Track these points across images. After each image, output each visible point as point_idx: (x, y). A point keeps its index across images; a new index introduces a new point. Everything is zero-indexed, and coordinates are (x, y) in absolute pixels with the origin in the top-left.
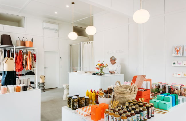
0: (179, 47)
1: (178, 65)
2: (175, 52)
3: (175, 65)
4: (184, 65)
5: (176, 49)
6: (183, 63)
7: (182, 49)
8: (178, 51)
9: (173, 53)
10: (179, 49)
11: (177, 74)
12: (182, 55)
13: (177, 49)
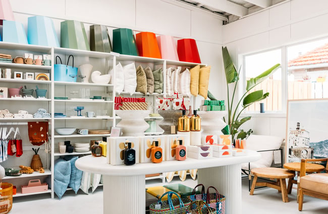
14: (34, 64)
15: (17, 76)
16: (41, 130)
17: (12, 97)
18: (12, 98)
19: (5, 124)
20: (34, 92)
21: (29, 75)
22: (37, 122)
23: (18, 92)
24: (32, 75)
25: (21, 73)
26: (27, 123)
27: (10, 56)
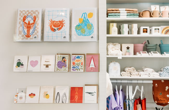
0: (34, 15)
1: (30, 68)
2: (21, 29)
3: (20, 69)
4: (44, 68)
5: (24, 20)
6: (43, 63)
7: (39, 21)
8: (29, 26)
9: (17, 32)
10: (32, 22)
11: (28, 95)
12: (39, 39)
13: (27, 21)
14: (160, 17)
15: (144, 32)
16: (166, 90)
17: (138, 53)
18: (138, 55)
19: (130, 82)
20: (158, 46)
21: (155, 29)
22: (163, 81)
23: (142, 48)
24: (159, 29)
25: (148, 28)
26: (152, 82)
27: (137, 10)
